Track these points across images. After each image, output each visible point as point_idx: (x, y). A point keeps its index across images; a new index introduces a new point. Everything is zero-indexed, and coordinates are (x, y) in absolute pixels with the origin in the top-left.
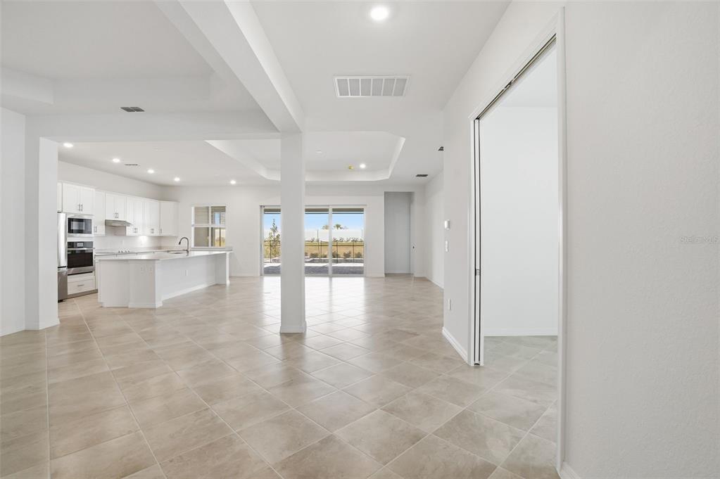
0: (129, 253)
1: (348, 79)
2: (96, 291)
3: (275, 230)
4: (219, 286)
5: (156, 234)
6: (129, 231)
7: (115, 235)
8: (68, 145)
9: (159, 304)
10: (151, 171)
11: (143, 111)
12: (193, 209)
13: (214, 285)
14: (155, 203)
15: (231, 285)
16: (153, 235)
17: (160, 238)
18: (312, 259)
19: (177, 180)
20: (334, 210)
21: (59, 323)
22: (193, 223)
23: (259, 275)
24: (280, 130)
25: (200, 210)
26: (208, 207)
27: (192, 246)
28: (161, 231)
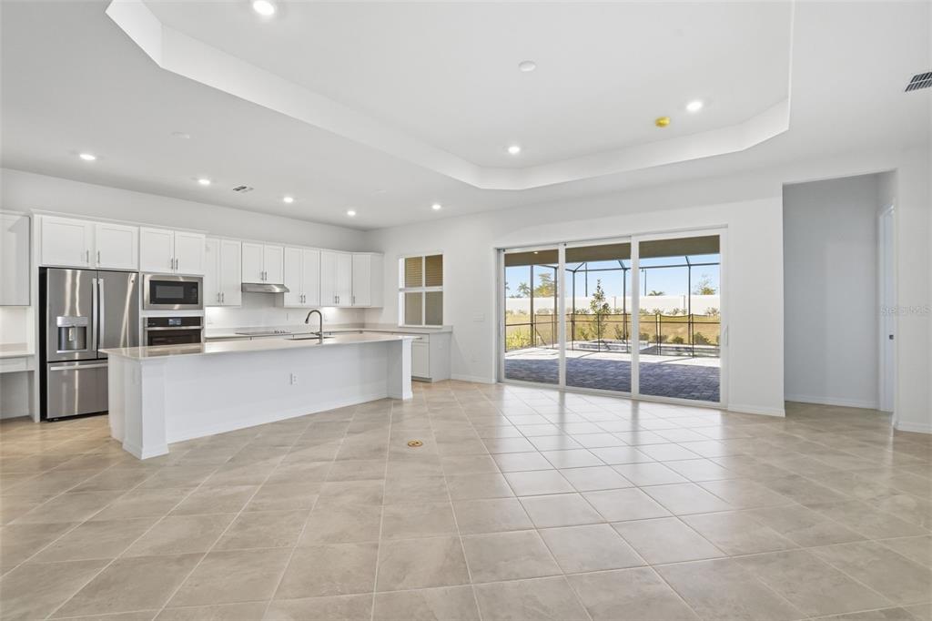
3: (600, 297)
6: (289, 300)
7: (274, 306)
12: (402, 262)
15: (414, 400)
16: (339, 305)
18: (651, 345)
22: (401, 284)
23: (494, 381)
25: (412, 263)
26: (421, 258)
27: (401, 322)
28: (353, 299)
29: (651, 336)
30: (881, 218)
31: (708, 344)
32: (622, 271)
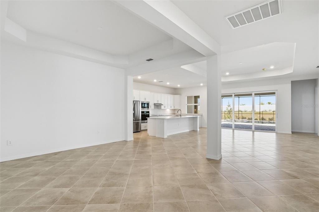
0: (162, 116)
1: (234, 16)
2: (147, 130)
3: (229, 106)
4: (194, 131)
5: (173, 108)
6: (162, 107)
7: (158, 108)
8: (139, 77)
9: (165, 137)
10: (168, 83)
11: (153, 60)
12: (186, 97)
13: (192, 131)
14: (172, 96)
15: (200, 131)
16: (171, 108)
17: (174, 110)
18: (248, 121)
19: (179, 86)
20: (256, 94)
21: (133, 139)
22: (186, 103)
24: (205, 55)
25: (189, 98)
26: (192, 96)
27: (186, 113)
28: (174, 107)
29: (247, 118)
30: (316, 88)
31: (266, 120)
32: (238, 98)
